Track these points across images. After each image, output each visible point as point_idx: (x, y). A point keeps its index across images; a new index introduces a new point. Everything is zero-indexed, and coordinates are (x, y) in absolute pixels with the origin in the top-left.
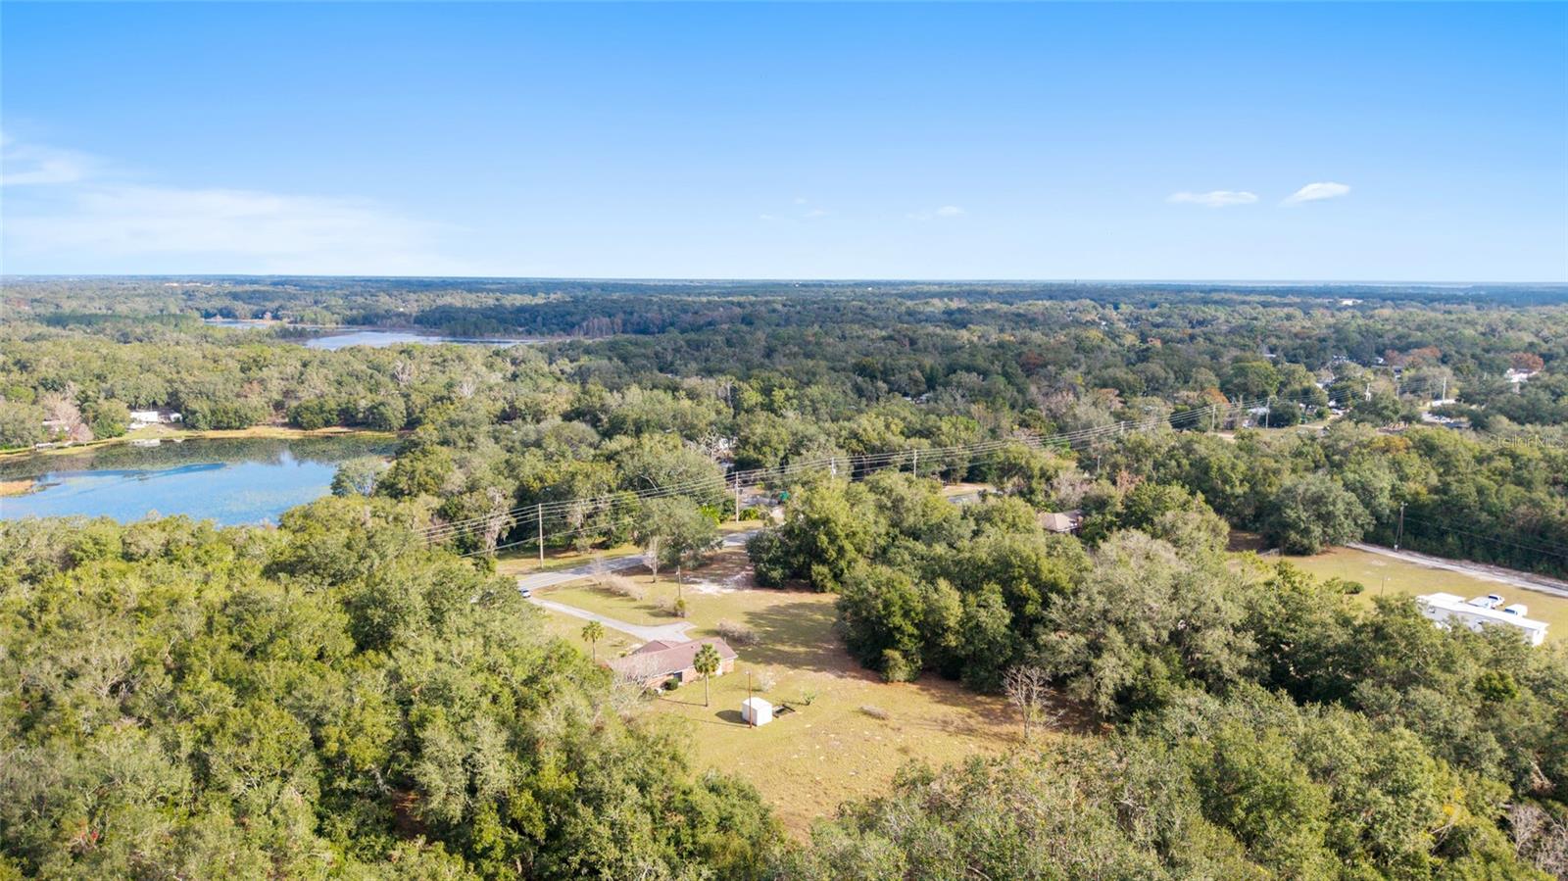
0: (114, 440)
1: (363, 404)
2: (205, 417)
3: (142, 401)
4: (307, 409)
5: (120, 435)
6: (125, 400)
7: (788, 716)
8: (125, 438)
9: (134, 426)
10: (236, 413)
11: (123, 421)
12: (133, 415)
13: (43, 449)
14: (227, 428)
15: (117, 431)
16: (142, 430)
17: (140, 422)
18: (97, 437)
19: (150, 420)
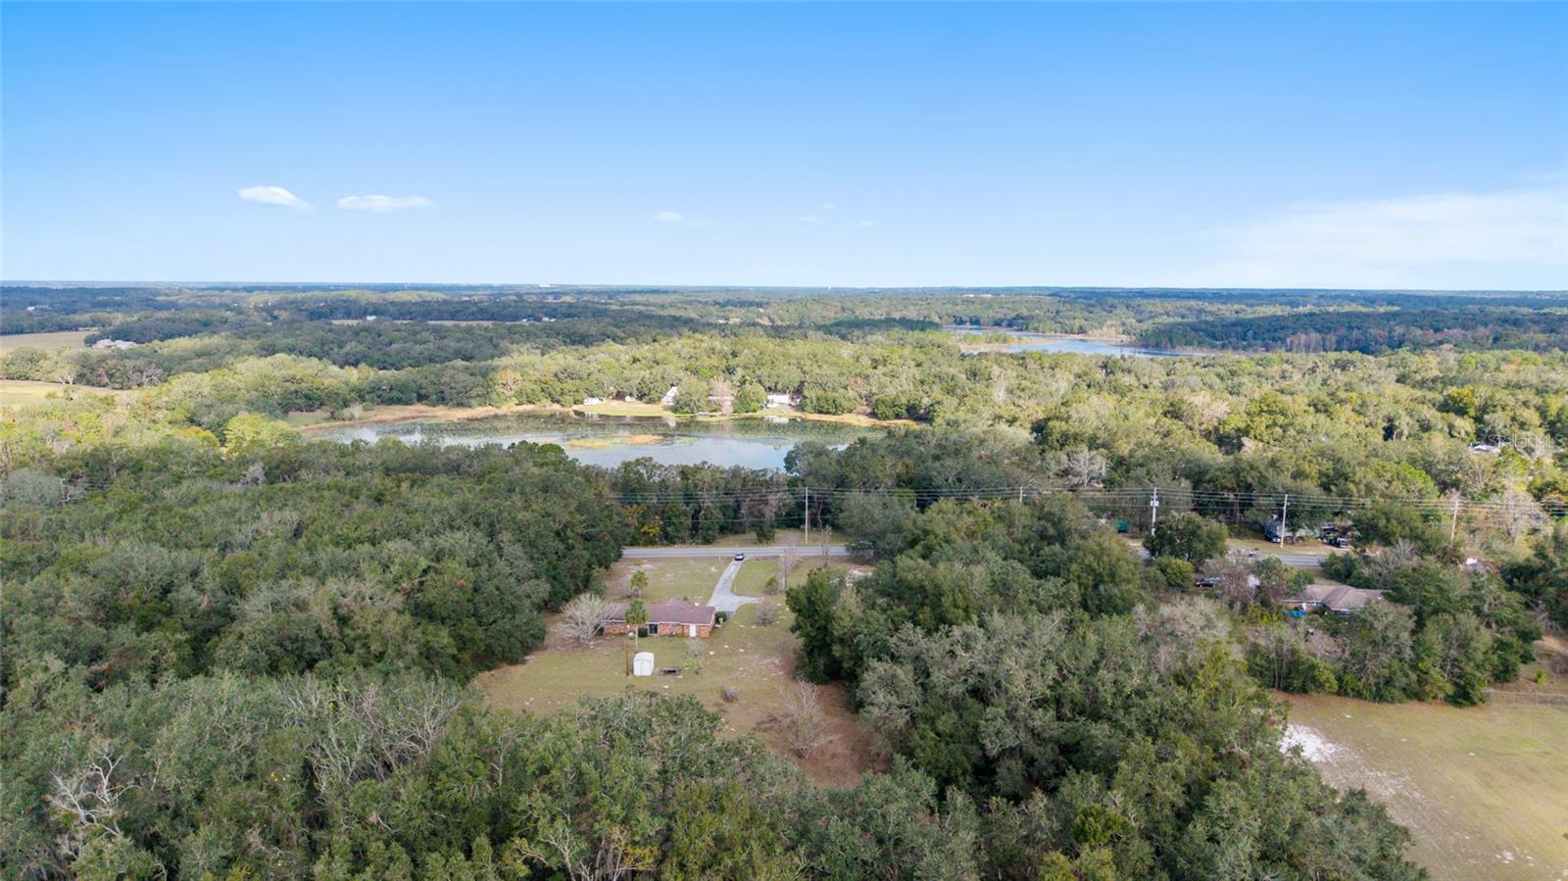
0: (751, 414)
1: (924, 402)
2: (812, 402)
4: (884, 400)
6: (768, 385)
7: (669, 676)
8: (759, 414)
9: (769, 405)
10: (834, 401)
11: (758, 401)
12: (770, 397)
13: (701, 417)
14: (826, 413)
15: (753, 408)
16: (773, 409)
17: (772, 402)
18: (737, 411)
19: (783, 401)
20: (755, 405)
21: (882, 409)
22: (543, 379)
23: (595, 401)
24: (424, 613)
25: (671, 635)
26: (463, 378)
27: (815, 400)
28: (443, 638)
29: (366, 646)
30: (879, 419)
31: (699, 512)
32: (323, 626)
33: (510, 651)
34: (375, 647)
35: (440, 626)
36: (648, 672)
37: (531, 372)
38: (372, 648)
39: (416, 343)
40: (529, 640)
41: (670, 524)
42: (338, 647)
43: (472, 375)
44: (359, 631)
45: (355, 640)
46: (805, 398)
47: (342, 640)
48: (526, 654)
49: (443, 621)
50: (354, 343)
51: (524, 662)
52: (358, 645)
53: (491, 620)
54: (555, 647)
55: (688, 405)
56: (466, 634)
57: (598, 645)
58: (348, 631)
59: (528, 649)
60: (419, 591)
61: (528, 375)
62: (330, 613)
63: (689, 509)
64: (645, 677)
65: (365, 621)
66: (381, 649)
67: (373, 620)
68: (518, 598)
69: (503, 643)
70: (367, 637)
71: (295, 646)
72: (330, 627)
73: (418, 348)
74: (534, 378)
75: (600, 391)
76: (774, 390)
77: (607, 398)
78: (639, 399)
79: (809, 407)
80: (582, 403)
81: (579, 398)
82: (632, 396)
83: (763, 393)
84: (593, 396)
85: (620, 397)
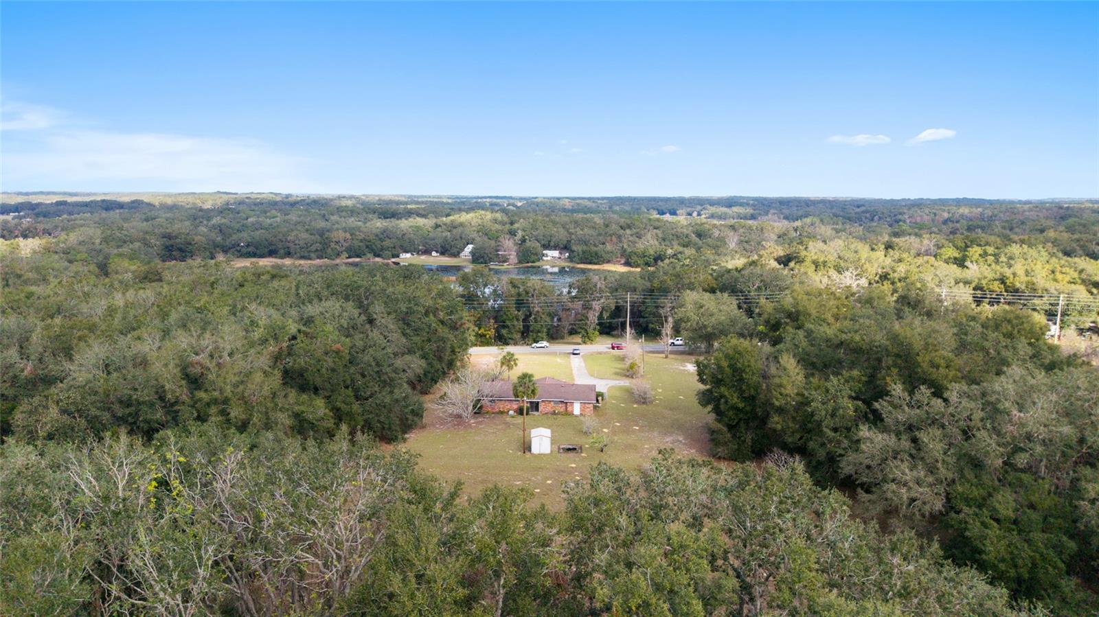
0: (530, 264)
2: (578, 255)
3: (552, 244)
4: (635, 254)
5: (533, 262)
6: (543, 242)
7: (571, 455)
8: (537, 264)
9: (544, 258)
10: (596, 254)
11: (536, 254)
12: (544, 252)
13: (493, 265)
14: (590, 263)
15: (532, 259)
16: (547, 261)
17: (547, 256)
18: (520, 262)
19: (554, 255)
20: (533, 257)
21: (634, 258)
22: (367, 238)
23: (408, 255)
24: (296, 379)
25: (554, 413)
26: (305, 237)
27: (581, 253)
28: (318, 408)
29: (224, 413)
30: (632, 267)
31: (530, 315)
32: (167, 387)
33: (390, 429)
34: (236, 413)
35: (313, 396)
36: (548, 451)
37: (357, 233)
38: (232, 415)
39: (266, 217)
40: (410, 417)
41: (504, 327)
42: (186, 412)
43: (311, 234)
44: (216, 394)
45: (208, 404)
46: (573, 251)
47: (193, 407)
48: (405, 432)
49: (316, 390)
50: (219, 218)
51: (405, 440)
52: (213, 410)
53: (369, 393)
54: (434, 425)
55: (483, 257)
56: (343, 406)
57: (480, 423)
58: (201, 395)
59: (407, 427)
60: (289, 354)
61: (356, 235)
62: (177, 371)
63: (521, 314)
64: (545, 455)
65: (224, 381)
66: (244, 417)
67: (235, 379)
68: (395, 371)
69: (382, 419)
70: (226, 401)
71: (127, 411)
72: (176, 389)
73: (268, 221)
74: (360, 238)
75: (412, 248)
76: (547, 246)
77: (418, 253)
78: (443, 254)
79: (576, 259)
80: (398, 256)
81: (396, 253)
82: (437, 252)
83: (540, 249)
84: (406, 252)
85: (427, 252)
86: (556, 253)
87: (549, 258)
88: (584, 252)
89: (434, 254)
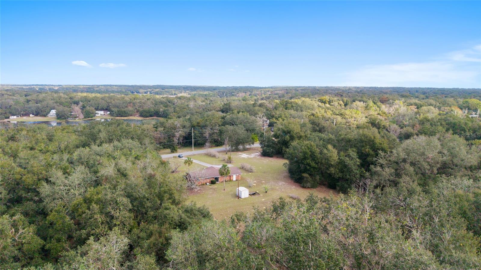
0: (90, 118)
1: (161, 110)
2: (116, 112)
3: (99, 108)
4: (145, 111)
6: (95, 107)
8: (93, 118)
9: (97, 115)
10: (125, 112)
11: (93, 113)
12: (97, 112)
13: (70, 120)
14: (122, 116)
15: (91, 116)
16: (99, 116)
17: (98, 114)
18: (85, 118)
19: (101, 113)
20: (91, 115)
21: (145, 114)
23: (15, 117)
46: (113, 111)
55: (64, 116)
75: (17, 113)
76: (97, 109)
77: (20, 116)
78: (36, 115)
79: (115, 115)
80: (9, 118)
81: (7, 116)
82: (33, 114)
83: (94, 110)
84: (13, 115)
85: (27, 115)
86: (102, 112)
87: (99, 115)
88: (118, 111)
89: (31, 115)
